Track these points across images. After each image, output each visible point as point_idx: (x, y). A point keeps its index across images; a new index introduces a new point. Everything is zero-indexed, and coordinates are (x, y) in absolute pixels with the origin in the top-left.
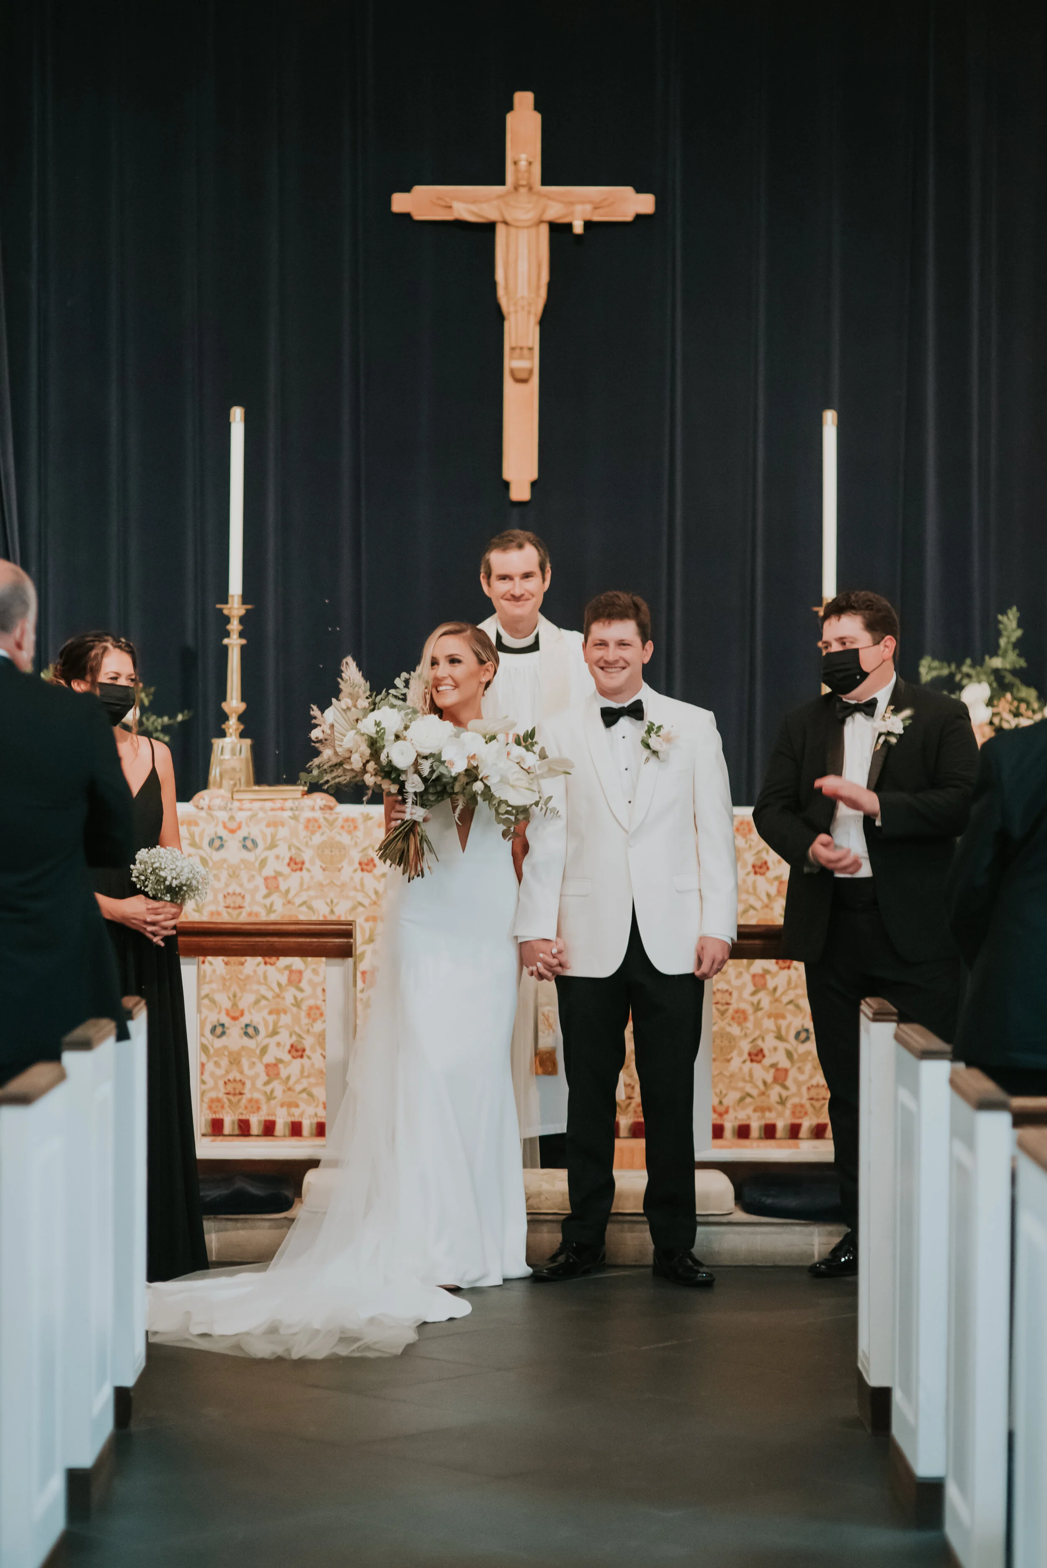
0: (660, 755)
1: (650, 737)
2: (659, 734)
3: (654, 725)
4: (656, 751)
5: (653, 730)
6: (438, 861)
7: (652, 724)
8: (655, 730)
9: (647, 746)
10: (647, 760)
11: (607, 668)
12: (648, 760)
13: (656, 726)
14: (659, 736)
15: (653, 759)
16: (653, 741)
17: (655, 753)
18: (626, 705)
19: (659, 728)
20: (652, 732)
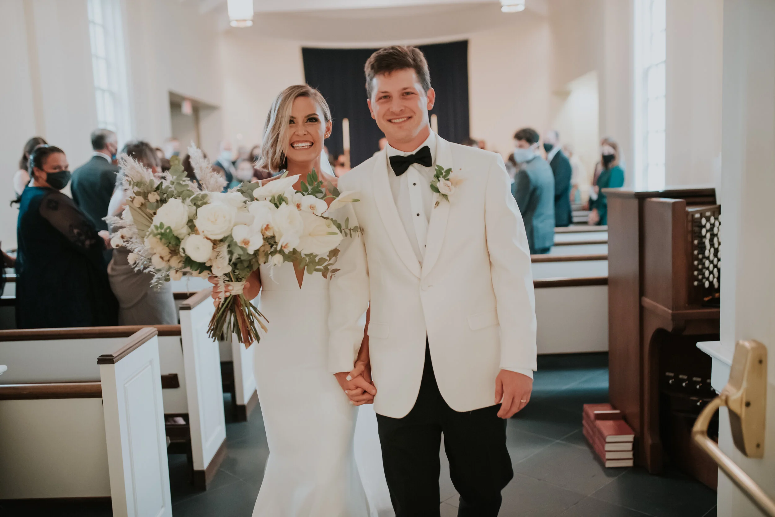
0: (449, 197)
1: (439, 180)
2: (448, 177)
3: (443, 169)
4: (445, 195)
5: (442, 174)
6: (268, 322)
7: (441, 168)
8: (444, 174)
9: (437, 190)
10: (437, 203)
11: (394, 119)
12: (439, 203)
13: (445, 170)
14: (448, 180)
15: (443, 203)
16: (441, 184)
17: (445, 196)
18: (414, 153)
19: (449, 171)
20: (441, 176)
